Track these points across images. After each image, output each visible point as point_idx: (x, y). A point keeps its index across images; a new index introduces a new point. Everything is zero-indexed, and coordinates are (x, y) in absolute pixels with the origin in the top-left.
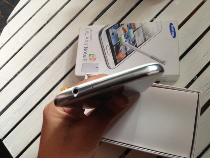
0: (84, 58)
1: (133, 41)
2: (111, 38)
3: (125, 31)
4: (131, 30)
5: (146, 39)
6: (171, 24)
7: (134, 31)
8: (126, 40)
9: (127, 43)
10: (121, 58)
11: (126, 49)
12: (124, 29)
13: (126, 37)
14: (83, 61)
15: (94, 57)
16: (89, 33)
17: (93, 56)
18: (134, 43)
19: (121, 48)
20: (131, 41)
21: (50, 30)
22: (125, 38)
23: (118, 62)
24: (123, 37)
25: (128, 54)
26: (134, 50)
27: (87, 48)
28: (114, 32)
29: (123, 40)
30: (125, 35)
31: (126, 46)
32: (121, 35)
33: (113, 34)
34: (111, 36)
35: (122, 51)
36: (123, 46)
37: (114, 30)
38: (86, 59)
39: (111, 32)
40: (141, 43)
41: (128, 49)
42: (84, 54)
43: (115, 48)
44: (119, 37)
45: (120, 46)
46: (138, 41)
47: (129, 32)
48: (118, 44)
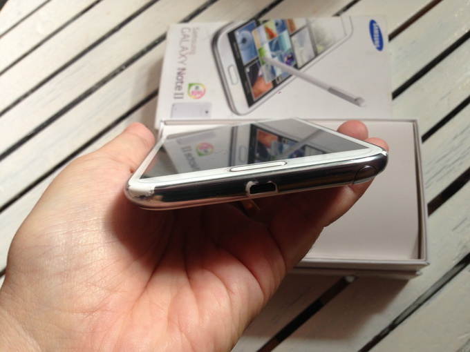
0: (177, 92)
1: (290, 56)
2: (238, 50)
3: (271, 35)
4: (285, 34)
5: (319, 52)
6: (372, 22)
7: (291, 36)
8: (274, 54)
9: (276, 60)
10: (260, 92)
11: (273, 72)
12: (268, 30)
13: (273, 47)
14: (175, 98)
15: (201, 89)
16: (190, 39)
18: (291, 59)
19: (263, 71)
20: (286, 55)
22: (271, 50)
23: (255, 99)
24: (266, 47)
25: (278, 82)
26: (290, 76)
27: (184, 69)
28: (246, 37)
29: (268, 53)
30: (271, 44)
31: (272, 67)
32: (262, 44)
33: (244, 41)
34: (240, 46)
35: (265, 77)
36: (267, 66)
37: (246, 33)
38: (182, 94)
39: (239, 36)
40: (306, 60)
41: (279, 72)
42: (177, 83)
43: (248, 70)
44: (258, 48)
45: (260, 65)
46: (301, 57)
47: (279, 37)
48: (256, 61)
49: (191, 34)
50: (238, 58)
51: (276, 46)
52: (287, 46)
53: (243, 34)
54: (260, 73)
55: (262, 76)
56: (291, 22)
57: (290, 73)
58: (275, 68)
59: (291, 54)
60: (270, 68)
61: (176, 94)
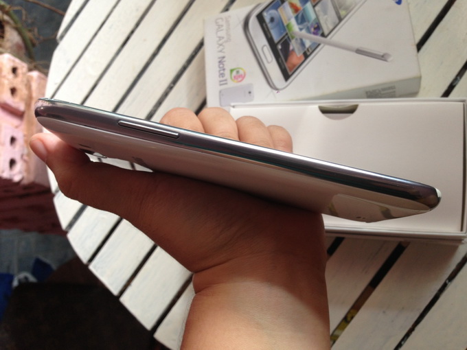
0: (222, 79)
1: (316, 26)
2: (268, 30)
3: (296, 10)
4: (309, 5)
5: (342, 17)
7: (314, 6)
8: (301, 27)
9: (304, 32)
10: (294, 66)
11: (303, 44)
12: (292, 5)
13: (300, 21)
14: (221, 85)
15: (241, 72)
16: (224, 28)
17: (238, 72)
18: (317, 29)
19: (294, 45)
20: (312, 26)
21: (145, 40)
22: (298, 24)
23: (290, 73)
24: (293, 22)
25: (308, 53)
26: (319, 45)
27: (224, 57)
28: (273, 16)
29: (295, 27)
30: (297, 18)
31: (301, 40)
32: (289, 19)
33: (272, 20)
34: (270, 25)
35: (296, 50)
36: (296, 39)
37: (273, 12)
38: (226, 80)
39: (267, 16)
40: (331, 27)
41: (308, 44)
42: (220, 71)
43: (279, 47)
44: (285, 24)
45: (290, 41)
46: (326, 24)
47: (304, 10)
48: (286, 37)
49: (224, 23)
50: (269, 36)
51: (302, 19)
52: (312, 16)
53: (270, 14)
54: (291, 48)
55: (293, 50)
57: (318, 43)
58: (304, 40)
59: (317, 23)
60: (299, 41)
61: (220, 81)
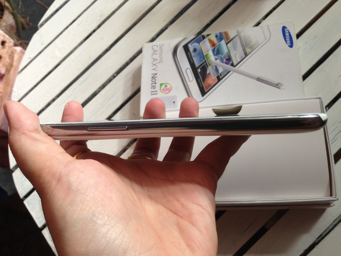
0: (153, 90)
1: (228, 58)
2: (191, 57)
3: (213, 45)
4: (223, 42)
5: (248, 53)
6: (284, 28)
7: (227, 44)
8: (216, 57)
9: (218, 61)
10: (210, 85)
11: (217, 70)
12: (210, 41)
13: (215, 53)
16: (158, 52)
17: (166, 86)
18: (229, 60)
19: (210, 70)
20: (224, 57)
22: (214, 55)
23: (206, 91)
24: (211, 53)
25: (221, 77)
26: (229, 72)
27: (156, 74)
28: (196, 47)
29: (212, 57)
30: (213, 51)
31: (216, 67)
32: (208, 51)
33: (195, 50)
34: (192, 54)
35: (212, 74)
36: (212, 66)
37: (196, 45)
39: (191, 47)
40: (239, 60)
41: (221, 70)
42: (152, 84)
43: (199, 70)
44: (205, 55)
45: (207, 66)
46: (236, 57)
47: (219, 45)
48: (205, 64)
49: (158, 49)
50: (192, 62)
51: (217, 52)
52: (225, 51)
53: (193, 46)
54: (208, 72)
55: (209, 74)
56: (226, 33)
57: (229, 70)
58: (218, 67)
59: (228, 56)
60: (214, 68)
61: (152, 92)
